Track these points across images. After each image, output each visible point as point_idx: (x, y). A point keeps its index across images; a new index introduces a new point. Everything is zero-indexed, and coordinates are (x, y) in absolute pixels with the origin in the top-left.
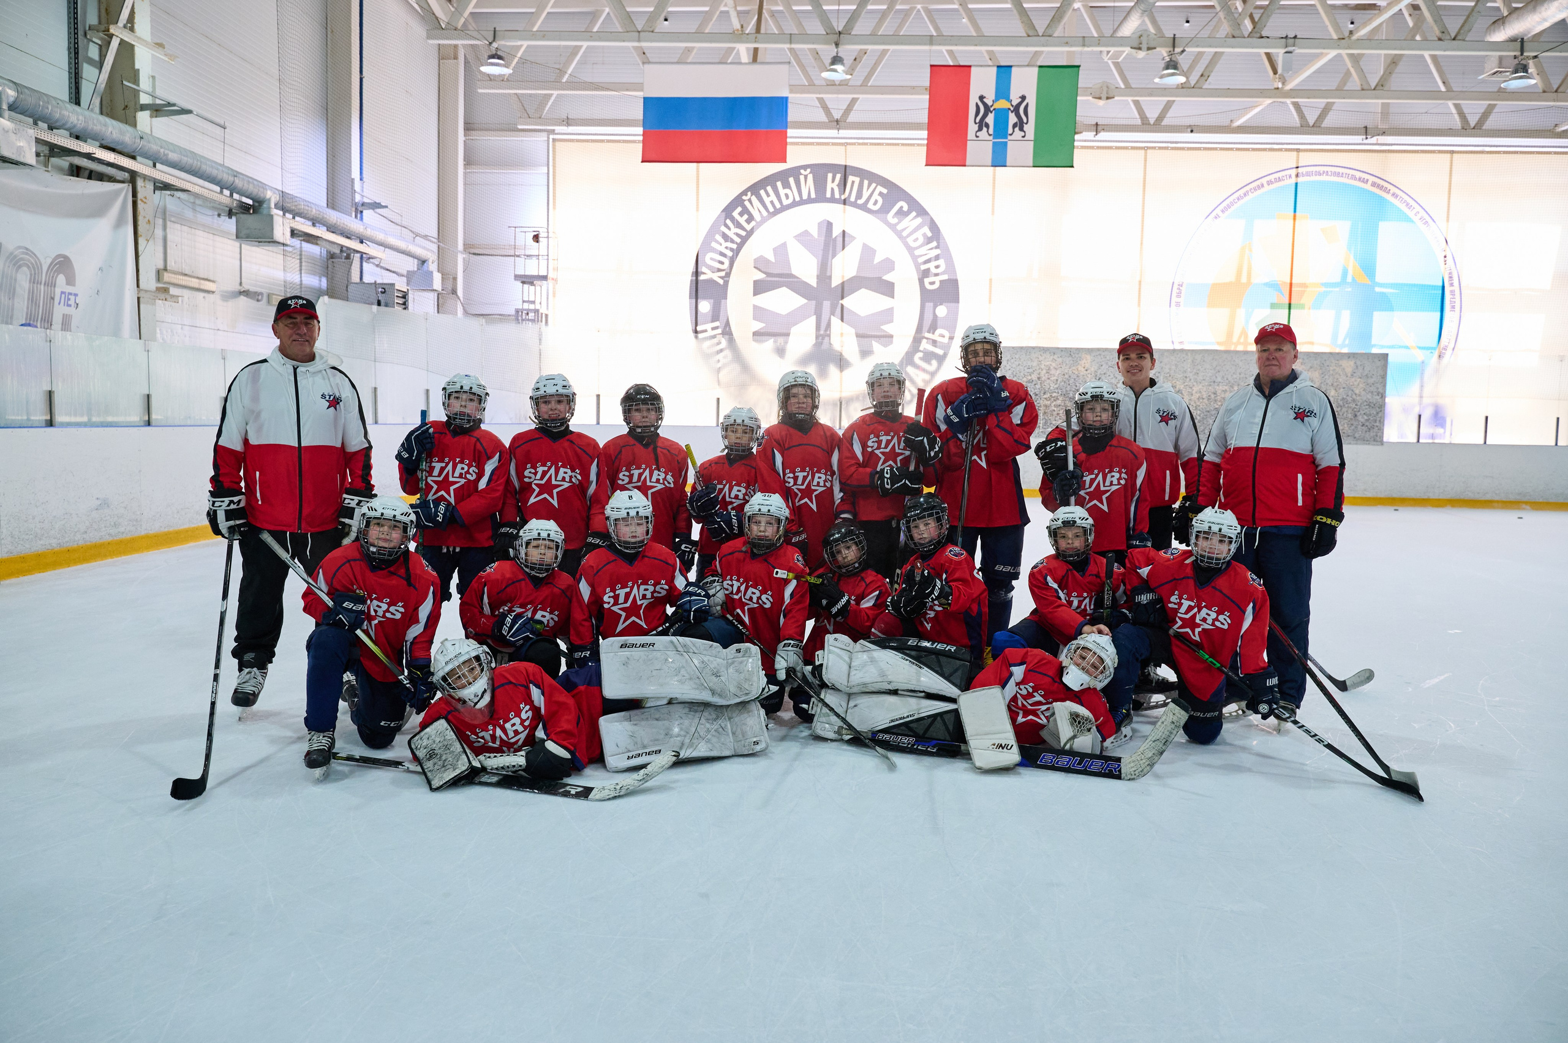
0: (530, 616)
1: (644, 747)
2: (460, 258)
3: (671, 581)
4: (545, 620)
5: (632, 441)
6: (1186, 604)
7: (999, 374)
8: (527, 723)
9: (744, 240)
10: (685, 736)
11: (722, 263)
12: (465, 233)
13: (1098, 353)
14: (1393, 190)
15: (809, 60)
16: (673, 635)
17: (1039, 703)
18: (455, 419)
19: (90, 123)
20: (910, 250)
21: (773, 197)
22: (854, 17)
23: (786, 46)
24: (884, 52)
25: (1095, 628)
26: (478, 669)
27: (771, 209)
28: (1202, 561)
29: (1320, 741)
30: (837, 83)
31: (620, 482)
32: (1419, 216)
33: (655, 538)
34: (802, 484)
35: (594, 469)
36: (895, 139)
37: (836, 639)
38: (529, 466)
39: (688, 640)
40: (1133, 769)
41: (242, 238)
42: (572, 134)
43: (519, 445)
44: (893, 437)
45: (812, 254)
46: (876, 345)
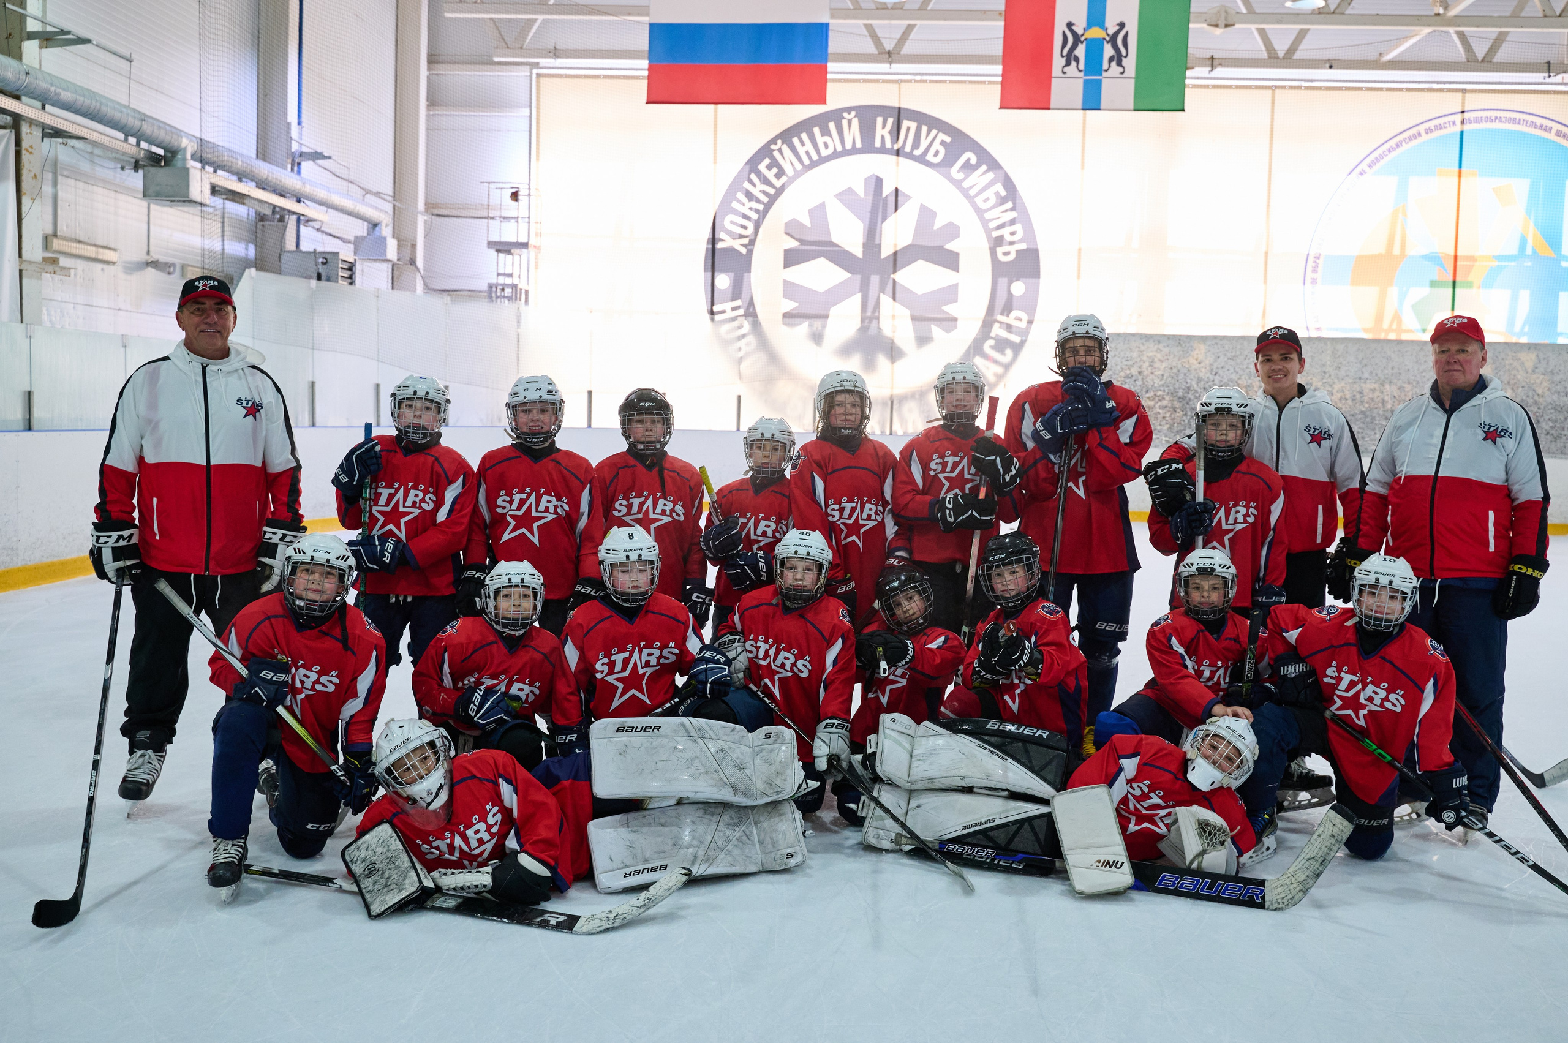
0: (503, 689)
1: (646, 861)
2: (421, 220)
3: (682, 644)
4: (522, 695)
5: (632, 461)
6: (1347, 678)
7: (1104, 378)
8: (494, 830)
9: (773, 199)
10: (698, 847)
11: (745, 228)
12: (427, 186)
13: (1217, 341)
16: (686, 714)
17: (1157, 807)
18: (406, 432)
20: (980, 212)
21: (809, 146)
25: (1229, 710)
26: (433, 758)
27: (807, 162)
28: (1367, 623)
29: (1523, 860)
30: (889, 6)
31: (616, 513)
34: (850, 518)
35: (585, 497)
37: (893, 720)
38: (503, 492)
39: (694, 721)
40: (1281, 896)
41: (149, 196)
42: (561, 68)
43: (491, 467)
44: (962, 459)
45: (857, 216)
46: (936, 331)
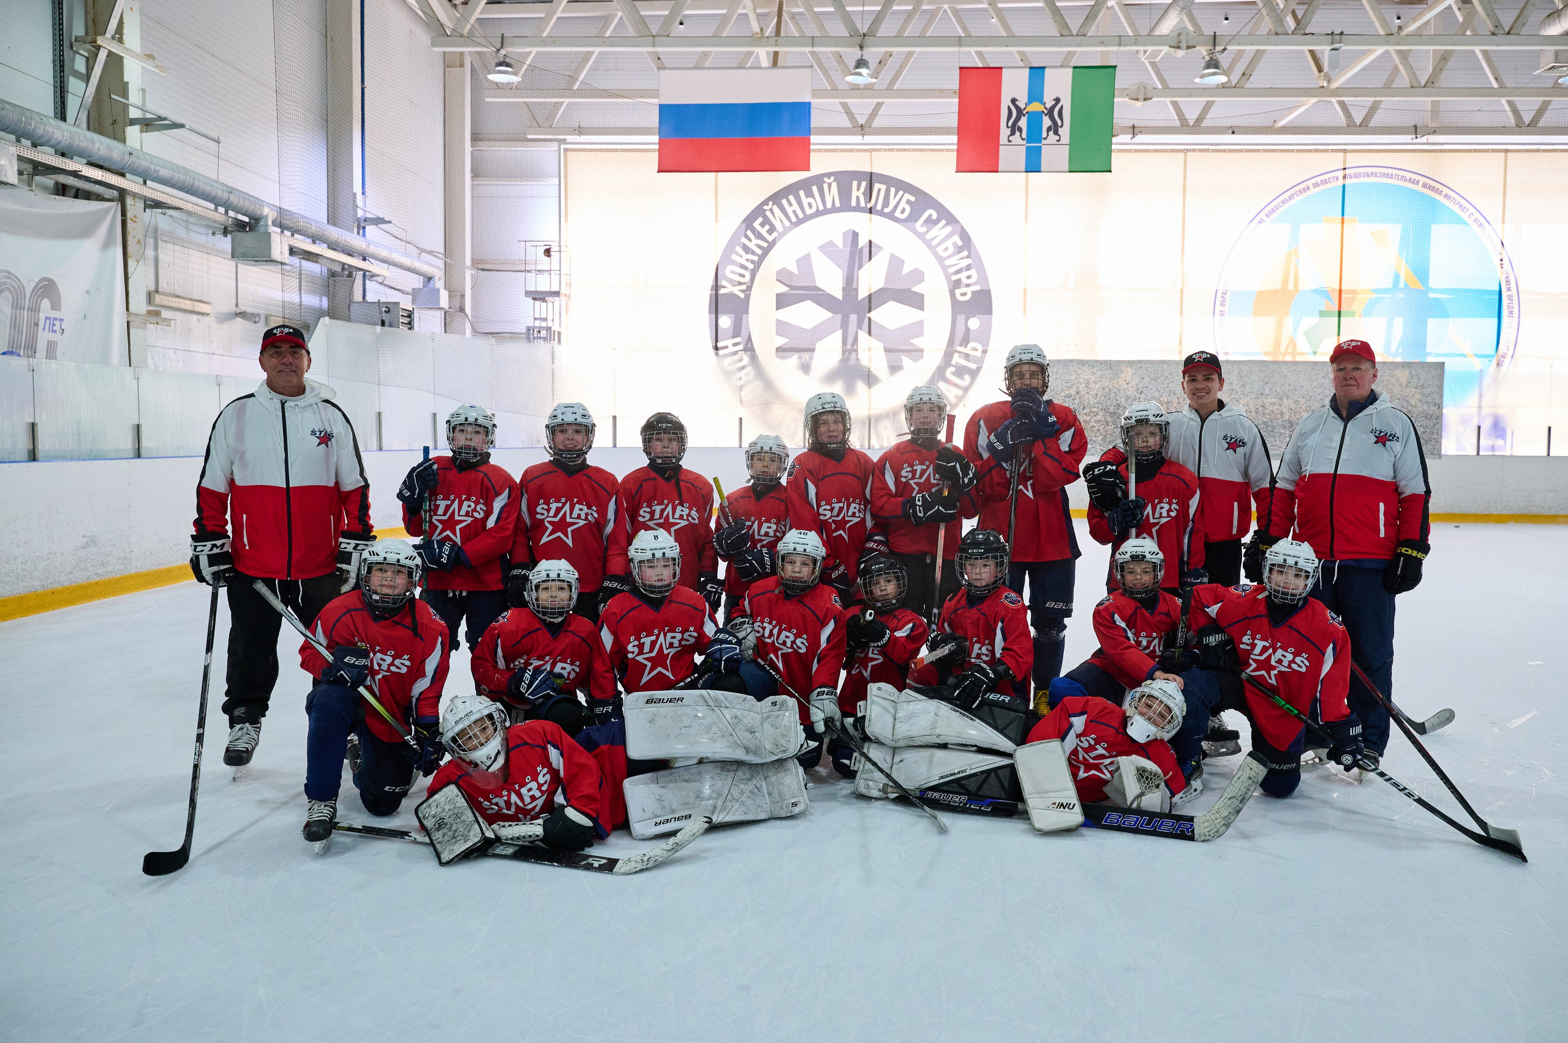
1: (673, 811)
2: (468, 274)
3: (700, 629)
4: (565, 673)
5: (654, 475)
6: (1260, 644)
7: (1045, 398)
8: (544, 788)
9: (766, 251)
10: (717, 799)
11: (743, 276)
12: (472, 248)
14: (1445, 191)
15: (832, 64)
16: (704, 687)
17: (1102, 757)
18: (460, 453)
19: (76, 139)
20: (940, 260)
21: (796, 206)
22: (879, 18)
23: (808, 49)
24: (910, 54)
26: (491, 729)
27: (794, 219)
28: (1276, 597)
29: (1409, 795)
30: (862, 87)
31: (641, 519)
32: (1473, 218)
33: (682, 582)
34: (838, 516)
35: (612, 506)
36: (923, 144)
38: (541, 501)
39: (719, 694)
40: (1208, 829)
41: (237, 257)
42: (585, 143)
43: (531, 480)
44: (928, 467)
45: (837, 265)
46: (906, 361)
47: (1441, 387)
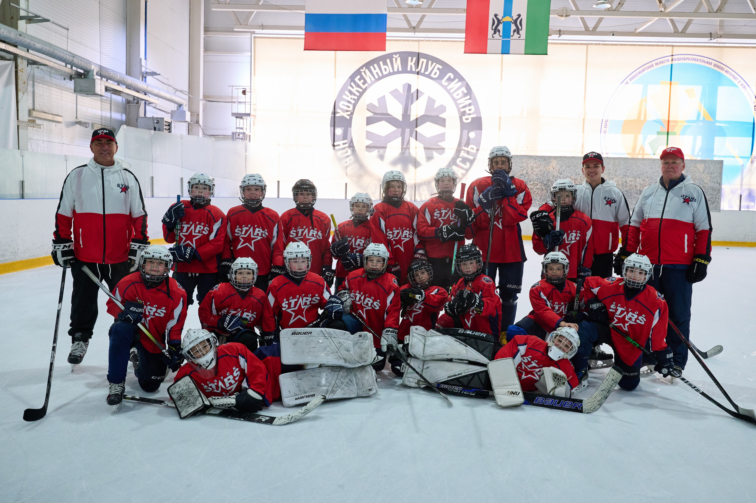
0: (239, 315)
1: (305, 392)
2: (201, 103)
3: (321, 295)
4: (248, 318)
5: (299, 212)
6: (620, 309)
7: (510, 175)
8: (237, 379)
9: (361, 94)
10: (329, 386)
11: (349, 107)
12: (204, 89)
13: (561, 159)
14: (726, 68)
16: (323, 327)
17: (535, 367)
18: (196, 199)
20: (455, 100)
21: (378, 70)
25: (567, 324)
27: (377, 77)
28: (629, 284)
29: (697, 390)
30: (414, 7)
31: (291, 236)
32: (740, 83)
33: (312, 270)
34: (397, 237)
35: (275, 229)
38: (238, 226)
39: (331, 330)
40: (590, 407)
41: (77, 92)
42: (265, 34)
43: (233, 215)
44: (449, 211)
45: (399, 102)
46: (435, 154)
47: (721, 173)
